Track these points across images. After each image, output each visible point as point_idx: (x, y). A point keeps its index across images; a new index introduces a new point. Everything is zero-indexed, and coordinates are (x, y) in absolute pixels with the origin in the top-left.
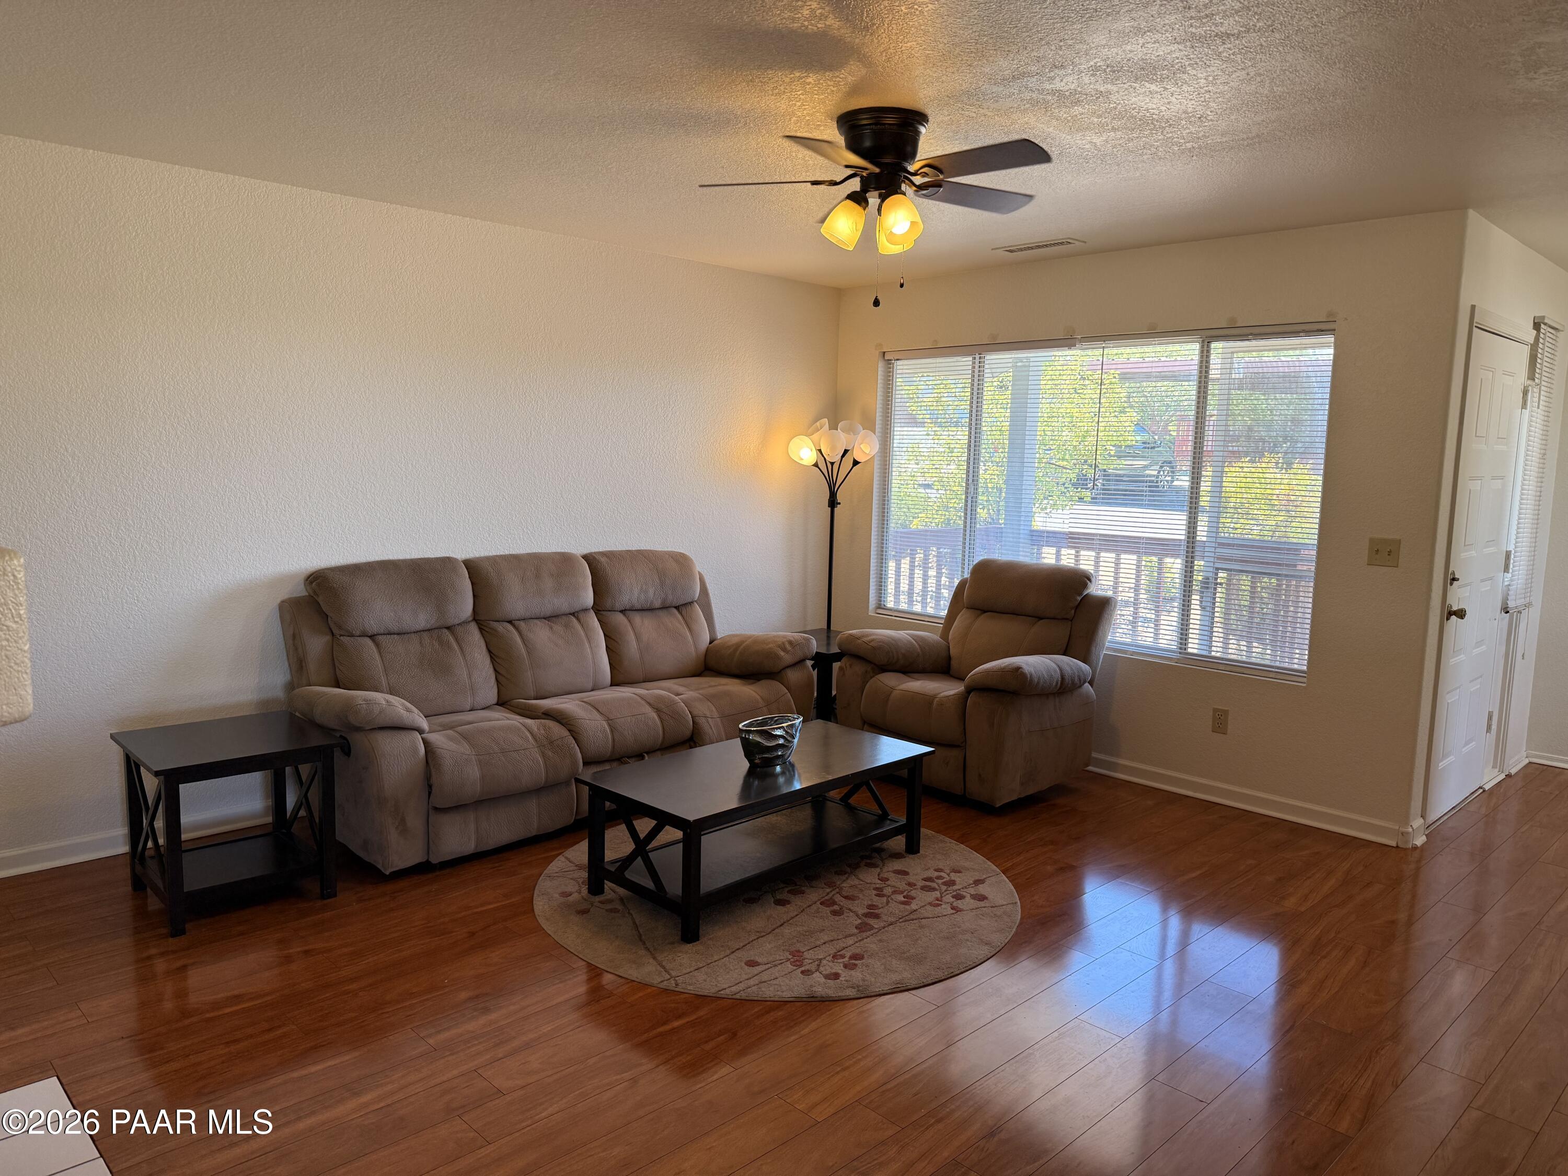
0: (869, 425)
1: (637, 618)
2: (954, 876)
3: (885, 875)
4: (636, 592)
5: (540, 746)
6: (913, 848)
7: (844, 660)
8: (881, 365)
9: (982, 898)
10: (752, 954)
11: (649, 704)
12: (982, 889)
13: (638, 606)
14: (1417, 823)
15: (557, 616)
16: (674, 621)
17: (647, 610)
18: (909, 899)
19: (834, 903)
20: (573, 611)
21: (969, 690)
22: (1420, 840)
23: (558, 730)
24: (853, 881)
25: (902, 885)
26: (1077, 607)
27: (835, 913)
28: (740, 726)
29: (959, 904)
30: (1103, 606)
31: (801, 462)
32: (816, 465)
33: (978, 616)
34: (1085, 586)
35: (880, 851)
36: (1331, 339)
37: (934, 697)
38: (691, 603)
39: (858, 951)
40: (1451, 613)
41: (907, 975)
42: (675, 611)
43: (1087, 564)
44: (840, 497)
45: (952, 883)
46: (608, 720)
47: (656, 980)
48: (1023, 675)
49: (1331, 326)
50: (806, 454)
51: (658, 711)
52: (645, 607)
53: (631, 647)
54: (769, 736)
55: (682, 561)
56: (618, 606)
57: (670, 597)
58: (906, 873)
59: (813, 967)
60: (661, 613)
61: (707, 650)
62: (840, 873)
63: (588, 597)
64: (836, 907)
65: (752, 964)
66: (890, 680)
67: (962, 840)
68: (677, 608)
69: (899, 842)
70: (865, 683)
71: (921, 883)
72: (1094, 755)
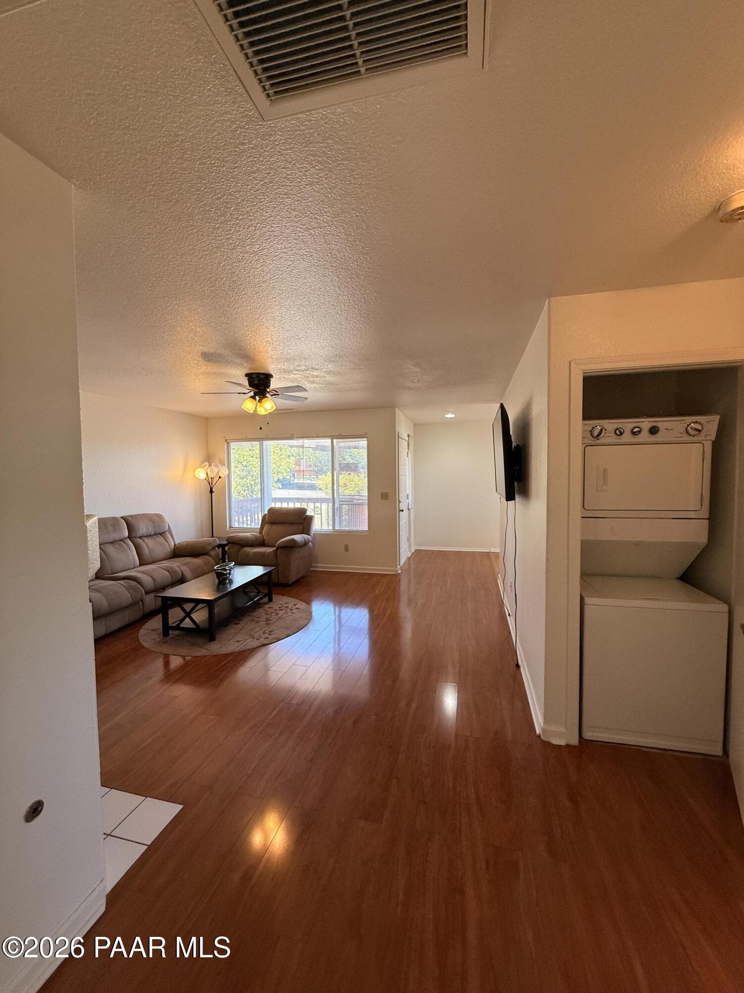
0: (223, 464)
1: (146, 540)
2: (287, 605)
3: (266, 609)
4: (145, 529)
5: (128, 590)
6: (270, 600)
7: (229, 545)
8: (226, 444)
9: (299, 609)
10: (237, 639)
11: (165, 569)
12: (297, 606)
13: (145, 535)
14: (399, 567)
15: (115, 542)
16: (160, 539)
17: (149, 536)
18: (277, 614)
19: (254, 620)
20: (121, 539)
21: (278, 549)
22: (400, 572)
23: (133, 583)
24: (256, 613)
25: (272, 611)
26: (304, 519)
27: (256, 623)
28: (215, 568)
29: (293, 611)
30: (310, 519)
31: (200, 478)
32: (206, 479)
33: (272, 526)
34: (306, 513)
35: (260, 603)
36: (366, 439)
37: (265, 552)
38: (165, 532)
39: (271, 630)
40: (400, 511)
41: (288, 632)
42: (160, 536)
43: (304, 506)
44: (214, 490)
45: (288, 607)
46: (151, 577)
47: (208, 654)
48: (295, 541)
49: (366, 436)
50: (201, 474)
51: (168, 571)
52: (148, 535)
53: (146, 551)
54: (226, 570)
55: (159, 516)
56: (138, 535)
57: (157, 530)
58: (272, 607)
59: (259, 637)
60: (154, 536)
61: (174, 548)
62: (251, 612)
63: (127, 534)
64: (256, 621)
65: (238, 641)
66: (248, 549)
67: (283, 595)
68: (160, 534)
69: (266, 600)
70: (239, 551)
71: (278, 609)
72: (313, 565)
